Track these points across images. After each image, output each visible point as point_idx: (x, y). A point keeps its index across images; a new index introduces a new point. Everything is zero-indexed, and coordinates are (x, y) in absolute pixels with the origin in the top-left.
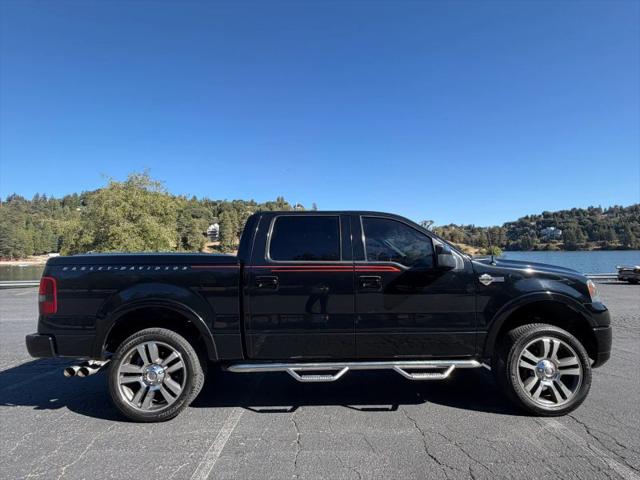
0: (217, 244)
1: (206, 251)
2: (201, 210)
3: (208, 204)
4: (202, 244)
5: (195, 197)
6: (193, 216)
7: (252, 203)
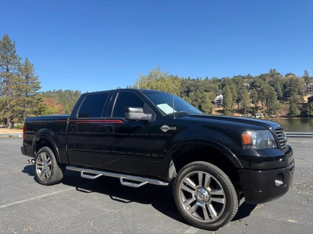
0: (222, 109)
1: (214, 113)
2: (210, 86)
3: (216, 81)
4: (211, 109)
5: (207, 78)
6: (205, 91)
7: (249, 77)
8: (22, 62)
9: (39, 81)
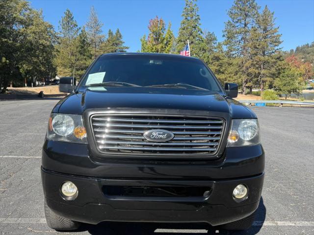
8: (261, 12)
9: (280, 33)
